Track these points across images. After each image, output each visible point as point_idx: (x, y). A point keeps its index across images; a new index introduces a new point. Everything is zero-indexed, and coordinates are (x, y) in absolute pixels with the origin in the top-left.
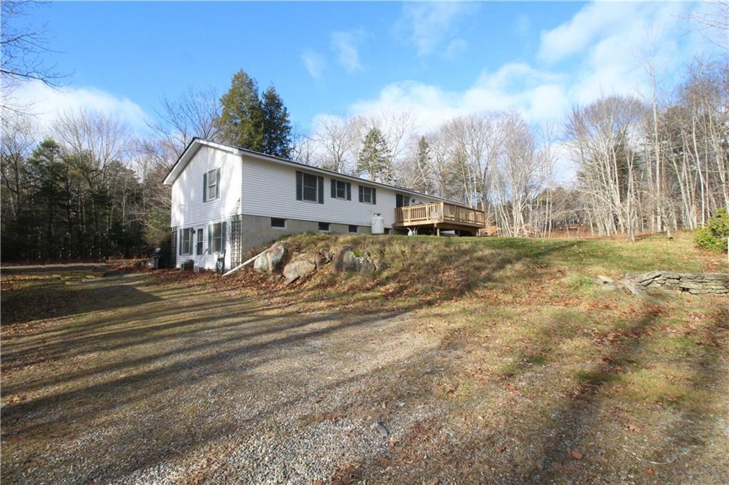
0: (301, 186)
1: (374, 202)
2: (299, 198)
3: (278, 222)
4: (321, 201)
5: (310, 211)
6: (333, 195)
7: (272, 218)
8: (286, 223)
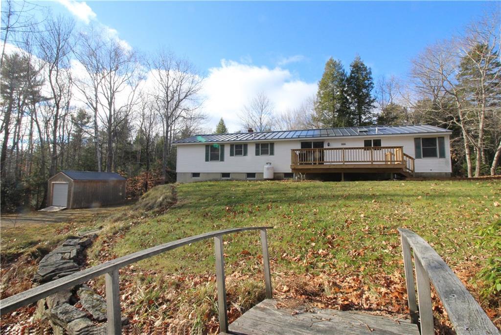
0: (208, 153)
1: (272, 153)
2: (207, 160)
3: (196, 175)
4: (222, 160)
5: (217, 167)
6: (232, 155)
7: (192, 173)
8: (200, 175)
